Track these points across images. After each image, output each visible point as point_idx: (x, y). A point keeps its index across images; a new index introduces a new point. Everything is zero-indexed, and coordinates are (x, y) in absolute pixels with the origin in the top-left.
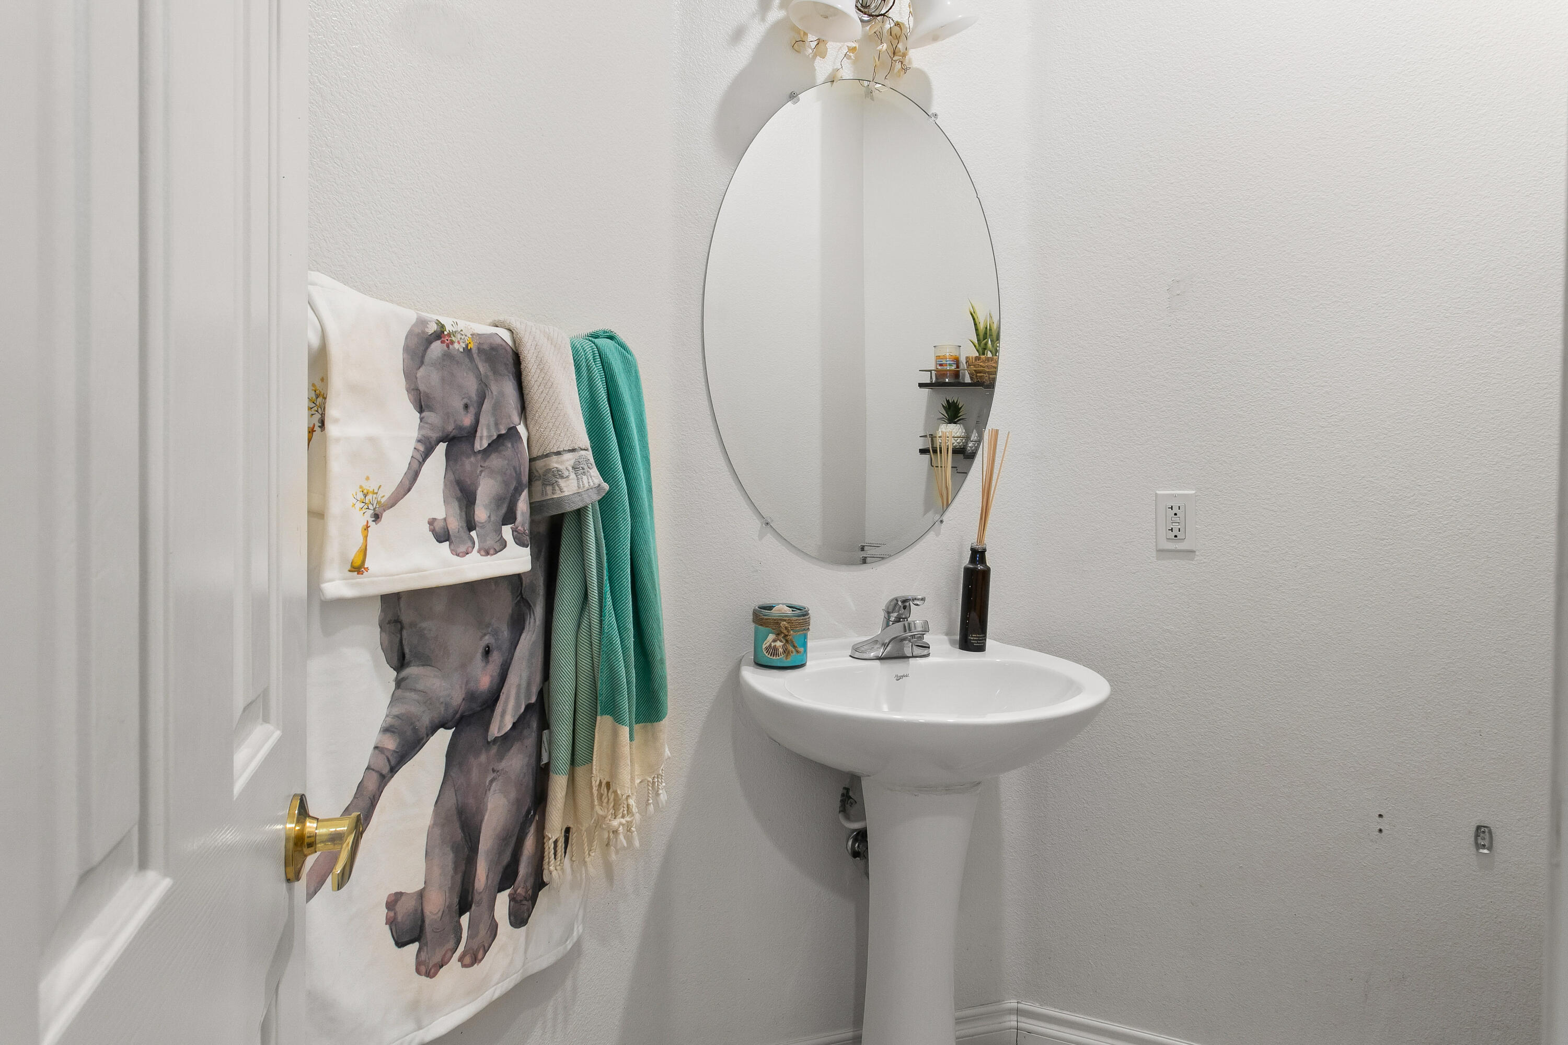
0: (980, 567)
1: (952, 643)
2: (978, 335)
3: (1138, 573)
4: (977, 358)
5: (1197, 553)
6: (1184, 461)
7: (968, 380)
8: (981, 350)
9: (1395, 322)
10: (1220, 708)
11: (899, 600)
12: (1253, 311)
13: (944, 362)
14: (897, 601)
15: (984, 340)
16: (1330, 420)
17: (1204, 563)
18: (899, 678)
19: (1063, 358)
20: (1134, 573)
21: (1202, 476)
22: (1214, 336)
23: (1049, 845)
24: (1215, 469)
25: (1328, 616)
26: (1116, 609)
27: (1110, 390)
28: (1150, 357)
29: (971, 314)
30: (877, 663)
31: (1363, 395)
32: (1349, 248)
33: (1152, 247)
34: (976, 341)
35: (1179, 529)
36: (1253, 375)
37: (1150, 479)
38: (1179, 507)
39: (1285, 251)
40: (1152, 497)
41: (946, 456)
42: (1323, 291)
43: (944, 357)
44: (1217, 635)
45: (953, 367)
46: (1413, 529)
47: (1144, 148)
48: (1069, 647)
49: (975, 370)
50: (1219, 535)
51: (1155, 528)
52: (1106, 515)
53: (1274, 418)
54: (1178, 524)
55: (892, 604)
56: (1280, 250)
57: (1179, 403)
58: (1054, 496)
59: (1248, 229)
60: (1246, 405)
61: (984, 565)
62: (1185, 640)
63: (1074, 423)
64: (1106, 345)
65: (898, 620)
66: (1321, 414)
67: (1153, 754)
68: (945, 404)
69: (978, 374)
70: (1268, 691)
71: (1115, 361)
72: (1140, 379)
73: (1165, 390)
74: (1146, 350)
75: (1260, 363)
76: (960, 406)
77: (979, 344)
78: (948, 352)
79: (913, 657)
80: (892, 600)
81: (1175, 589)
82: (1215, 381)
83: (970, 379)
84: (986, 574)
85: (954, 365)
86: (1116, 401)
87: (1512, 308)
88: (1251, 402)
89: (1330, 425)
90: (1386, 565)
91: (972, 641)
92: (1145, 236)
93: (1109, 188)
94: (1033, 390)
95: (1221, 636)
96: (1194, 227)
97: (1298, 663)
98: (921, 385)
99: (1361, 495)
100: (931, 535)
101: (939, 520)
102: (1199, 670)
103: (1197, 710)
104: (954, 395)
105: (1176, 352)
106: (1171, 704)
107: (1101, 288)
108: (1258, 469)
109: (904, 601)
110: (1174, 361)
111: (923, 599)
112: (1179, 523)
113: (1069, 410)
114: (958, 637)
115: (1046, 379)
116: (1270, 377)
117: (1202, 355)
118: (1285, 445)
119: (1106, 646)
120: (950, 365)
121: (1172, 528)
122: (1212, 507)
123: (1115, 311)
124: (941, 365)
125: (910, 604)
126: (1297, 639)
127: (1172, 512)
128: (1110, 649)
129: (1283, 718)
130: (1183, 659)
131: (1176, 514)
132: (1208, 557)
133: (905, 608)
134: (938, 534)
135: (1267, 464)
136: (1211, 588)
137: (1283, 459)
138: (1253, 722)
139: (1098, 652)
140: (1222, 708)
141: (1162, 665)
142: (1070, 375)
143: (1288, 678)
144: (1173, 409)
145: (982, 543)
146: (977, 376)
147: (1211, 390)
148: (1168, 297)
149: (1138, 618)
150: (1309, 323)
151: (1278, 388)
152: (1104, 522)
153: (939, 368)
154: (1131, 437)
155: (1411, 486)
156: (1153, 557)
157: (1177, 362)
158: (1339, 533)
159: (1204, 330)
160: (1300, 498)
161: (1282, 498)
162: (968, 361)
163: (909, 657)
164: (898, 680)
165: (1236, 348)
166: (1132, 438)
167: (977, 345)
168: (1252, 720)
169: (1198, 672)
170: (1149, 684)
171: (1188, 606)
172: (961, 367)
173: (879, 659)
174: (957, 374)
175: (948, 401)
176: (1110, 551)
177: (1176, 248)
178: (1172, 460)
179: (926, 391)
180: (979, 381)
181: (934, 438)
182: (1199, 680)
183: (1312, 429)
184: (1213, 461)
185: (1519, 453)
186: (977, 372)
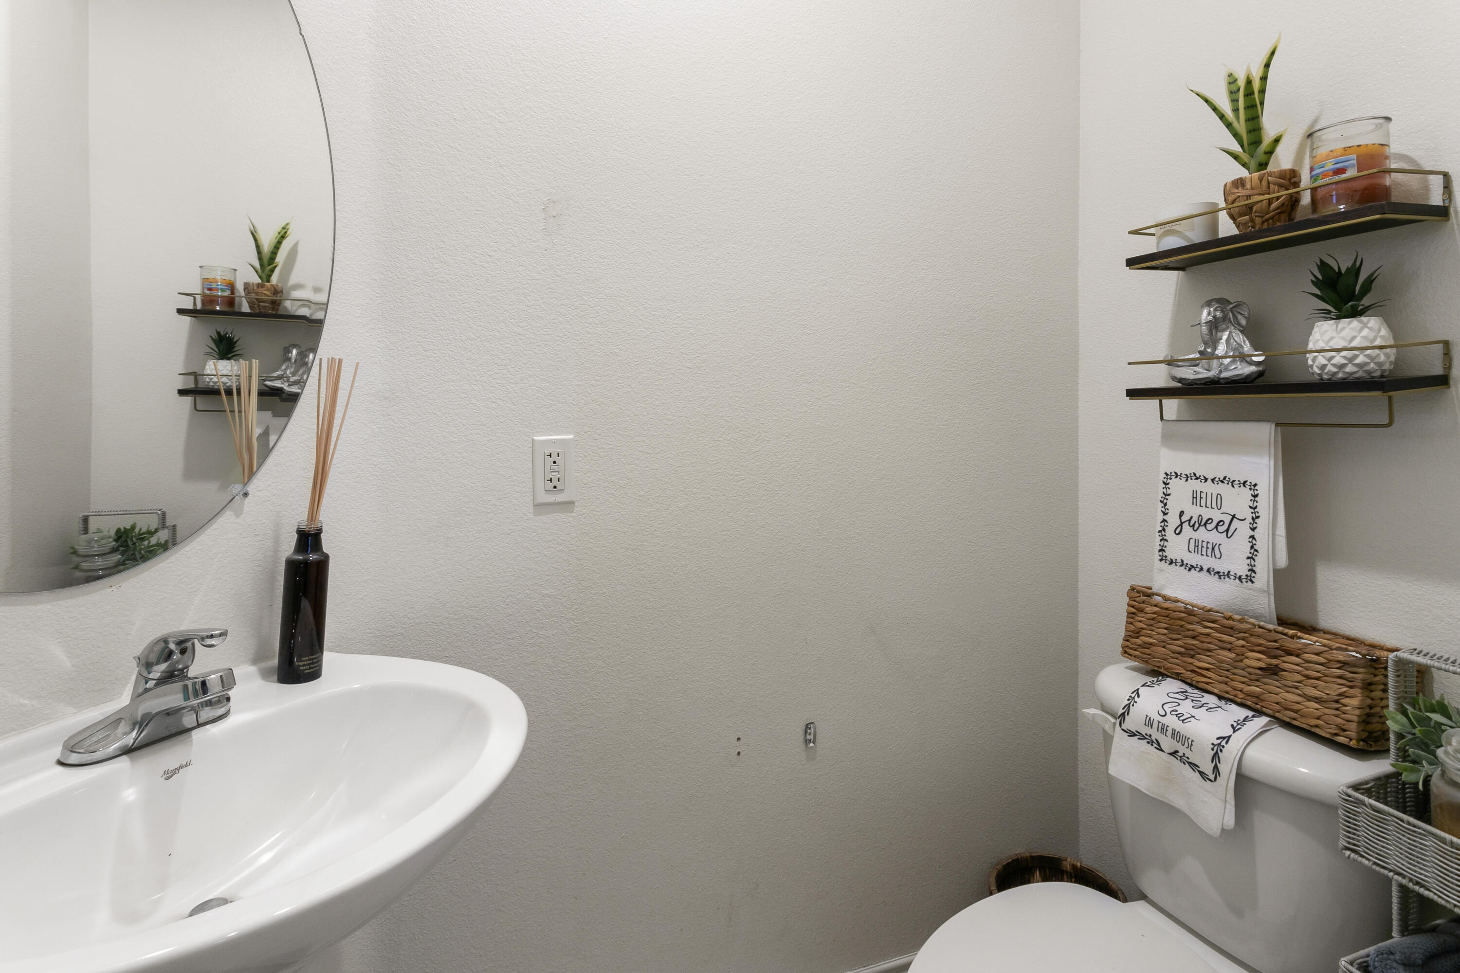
0: (312, 557)
1: (265, 674)
2: (260, 259)
3: (514, 534)
4: (259, 285)
5: (576, 504)
6: (562, 403)
7: (246, 308)
8: (264, 277)
9: (743, 272)
10: (601, 670)
11: (171, 640)
12: (627, 246)
13: (214, 286)
14: (166, 641)
15: (269, 265)
16: (694, 362)
17: (584, 514)
18: (169, 775)
19: (421, 274)
20: (509, 534)
21: (580, 419)
22: (590, 267)
23: (406, 899)
24: (593, 411)
25: (696, 555)
26: (488, 580)
27: (480, 317)
28: (525, 283)
29: (252, 234)
30: (124, 761)
31: (720, 338)
32: (707, 196)
33: (526, 157)
34: (258, 266)
35: (559, 479)
36: (628, 312)
37: (526, 423)
38: (558, 454)
39: (654, 188)
40: (528, 444)
41: (247, 397)
42: (687, 234)
43: (215, 281)
44: (598, 591)
45: (227, 293)
46: (758, 464)
47: (516, 43)
48: (431, 636)
49: (256, 299)
50: (597, 483)
51: (532, 479)
52: (475, 467)
53: (648, 357)
54: (557, 473)
55: (155, 649)
56: (651, 187)
57: (557, 338)
58: (409, 448)
59: (622, 159)
60: (622, 343)
61: (320, 553)
62: (565, 602)
63: (435, 356)
64: (474, 263)
65: (169, 677)
66: (687, 355)
67: (532, 741)
68: (215, 336)
69: (261, 304)
70: (645, 641)
71: (485, 284)
72: (514, 307)
73: (541, 322)
74: (521, 274)
75: (634, 300)
76: (235, 340)
77: (263, 271)
78: (219, 276)
79: (199, 725)
80: (157, 642)
81: (555, 546)
82: (591, 316)
83: (248, 308)
84: (321, 567)
85: (227, 291)
86: (487, 332)
87: (820, 270)
88: (626, 340)
89: (695, 367)
90: (739, 500)
91: (301, 668)
92: (518, 143)
93: (476, 78)
94: (380, 312)
95: (601, 591)
96: (570, 145)
97: (671, 606)
98: (181, 311)
99: (720, 435)
100: (228, 517)
101: (242, 493)
102: (580, 634)
103: (579, 678)
104: (226, 326)
105: (553, 280)
106: (551, 679)
107: (467, 195)
108: (634, 410)
109: (179, 643)
110: (551, 290)
111: (224, 634)
112: (558, 471)
113: (429, 340)
114: (275, 662)
115: (399, 299)
116: (643, 315)
117: (580, 286)
118: (657, 385)
119: (477, 626)
120: (223, 290)
121: (551, 478)
122: (590, 452)
123: (485, 225)
124: (210, 289)
125: (193, 644)
126: (670, 582)
127: (550, 461)
128: (482, 628)
129: (659, 666)
130: (564, 625)
131: (555, 462)
132: (588, 507)
133: (183, 652)
134: (238, 514)
135: (642, 405)
136: (591, 540)
137: (656, 399)
138: (632, 678)
139: (468, 635)
140: (603, 670)
141: (542, 636)
142: (431, 297)
143: (663, 624)
144: (550, 344)
145: (316, 521)
146: (259, 306)
147: (588, 325)
148: (544, 218)
149: (514, 586)
150: (676, 264)
151: (651, 327)
152: (473, 476)
153: (208, 292)
154: (504, 374)
155: (757, 424)
156: (530, 513)
157: (553, 291)
158: (702, 472)
159: (580, 260)
160: (671, 439)
161: (655, 440)
162: (247, 288)
163: (190, 730)
164: (168, 778)
165: (611, 282)
166: (505, 376)
167: (260, 271)
168: (631, 676)
169: (579, 636)
170: (528, 661)
171: (568, 565)
172: (237, 294)
173: (127, 751)
174: (231, 302)
175: (219, 333)
176: (481, 511)
177: (552, 164)
178: (549, 402)
179: (187, 320)
180: (261, 312)
181: (198, 377)
182: (580, 645)
183: (680, 369)
184: (591, 401)
185: (826, 394)
186: (259, 301)
